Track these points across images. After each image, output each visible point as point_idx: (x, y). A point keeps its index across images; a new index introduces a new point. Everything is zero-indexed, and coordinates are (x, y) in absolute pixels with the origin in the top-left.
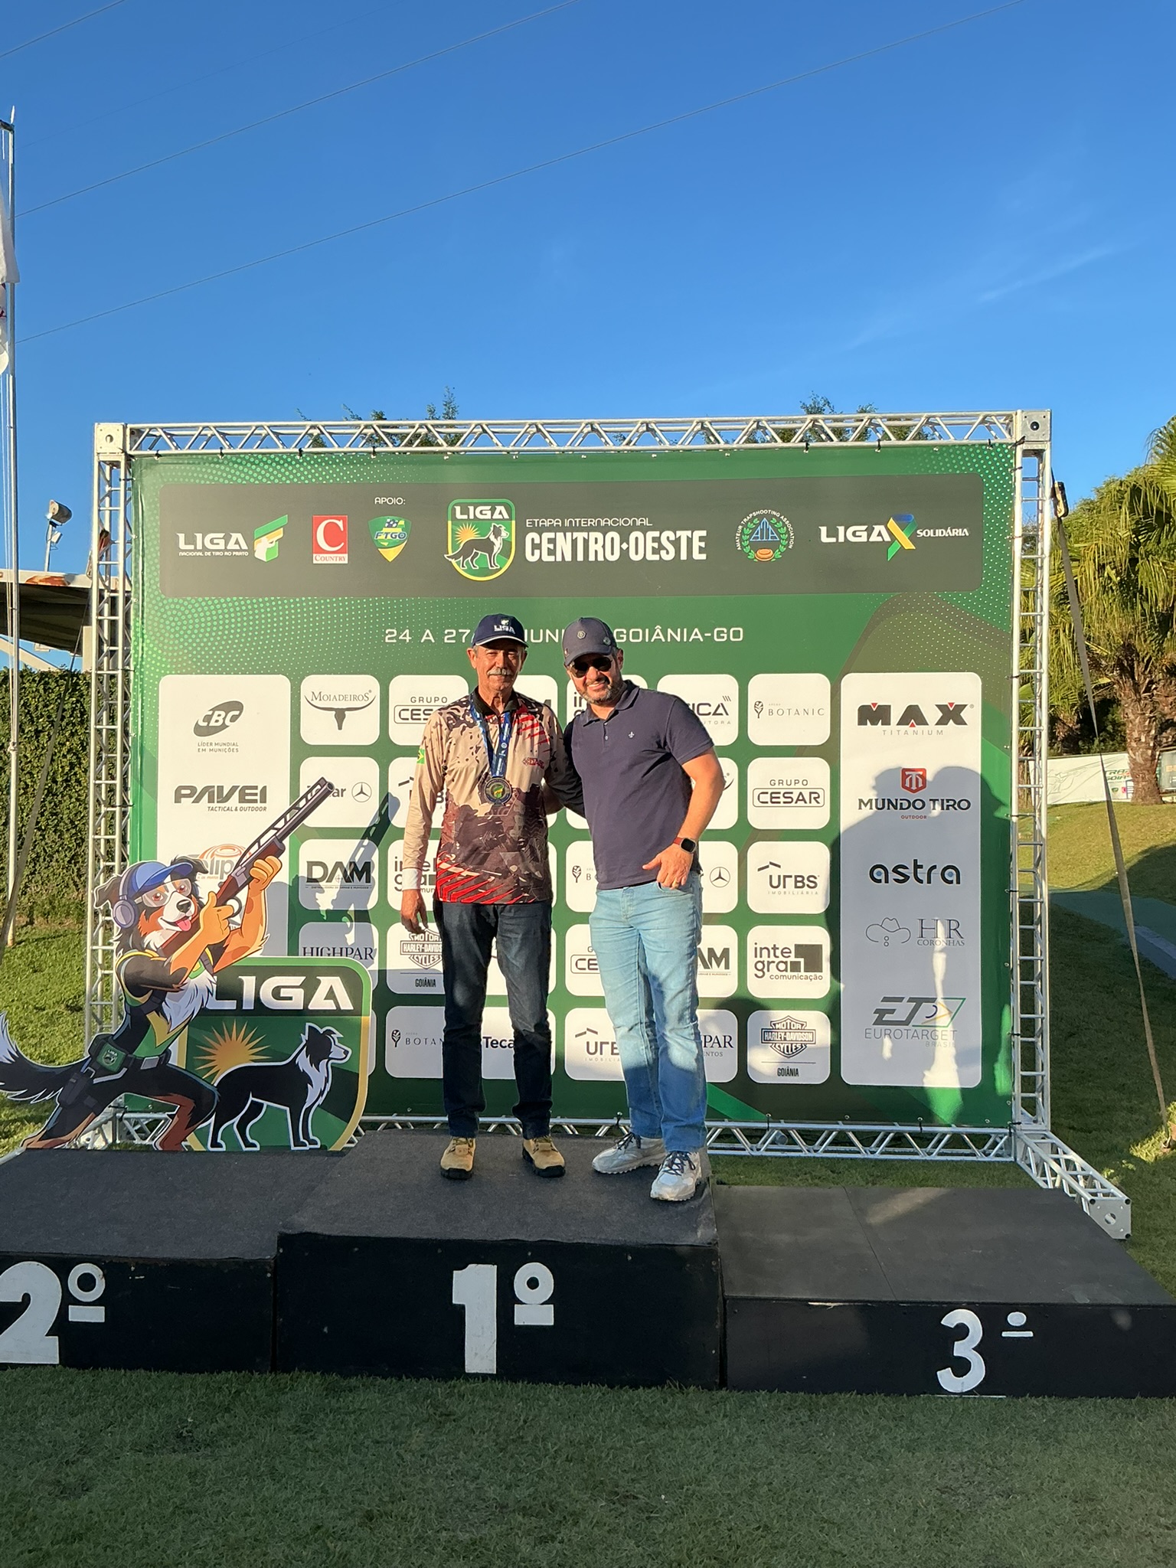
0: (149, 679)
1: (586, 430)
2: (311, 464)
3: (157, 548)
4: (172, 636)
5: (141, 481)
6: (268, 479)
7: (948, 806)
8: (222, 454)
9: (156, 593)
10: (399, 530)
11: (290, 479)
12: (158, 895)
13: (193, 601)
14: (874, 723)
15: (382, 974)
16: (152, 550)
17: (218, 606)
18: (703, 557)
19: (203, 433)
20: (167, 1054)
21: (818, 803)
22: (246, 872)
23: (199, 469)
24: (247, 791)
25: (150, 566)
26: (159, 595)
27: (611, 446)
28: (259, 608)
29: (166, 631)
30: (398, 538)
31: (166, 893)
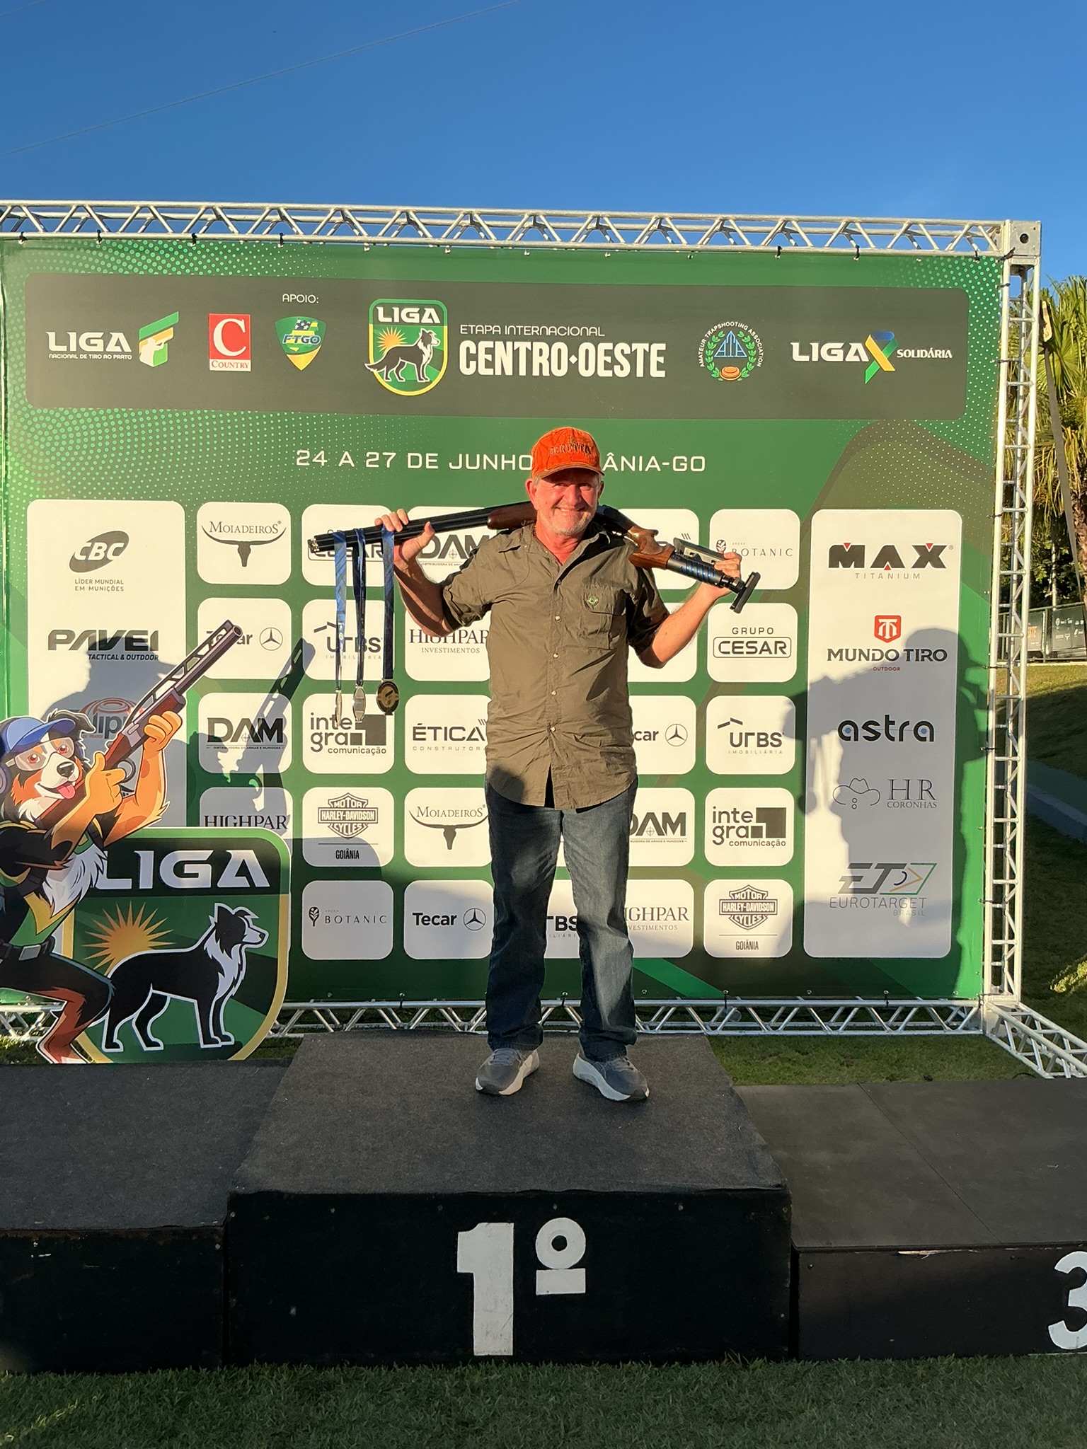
0: (15, 504)
1: (526, 225)
2: (206, 253)
3: (23, 349)
4: (41, 454)
5: (3, 269)
6: (155, 269)
7: (923, 657)
8: (100, 239)
9: (22, 402)
11: (181, 270)
12: (34, 756)
13: (66, 412)
14: (846, 565)
15: (297, 843)
16: (16, 351)
17: (97, 419)
18: (662, 374)
19: (75, 215)
20: (50, 941)
21: (784, 653)
22: (141, 730)
23: (72, 256)
24: (135, 637)
25: (13, 371)
26: (25, 405)
27: (559, 242)
28: (146, 422)
29: (35, 447)
30: (310, 343)
31: (43, 754)
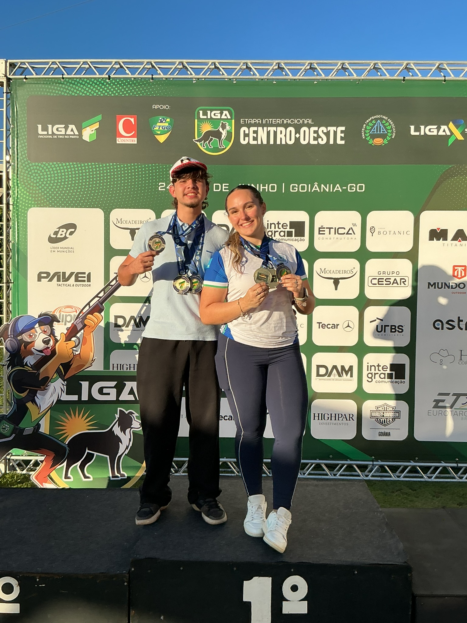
0: (22, 210)
1: (274, 68)
2: (115, 85)
3: (26, 133)
4: (35, 185)
5: (16, 94)
6: (90, 93)
8: (63, 78)
9: (25, 159)
11: (103, 94)
12: (31, 335)
14: (438, 239)
16: (23, 134)
17: (61, 168)
18: (343, 142)
19: (52, 66)
20: (38, 426)
21: (405, 284)
22: (82, 322)
23: (49, 87)
24: (79, 275)
25: (21, 144)
26: (27, 161)
27: (291, 76)
28: (85, 169)
29: (32, 182)
30: (166, 129)
31: (36, 333)
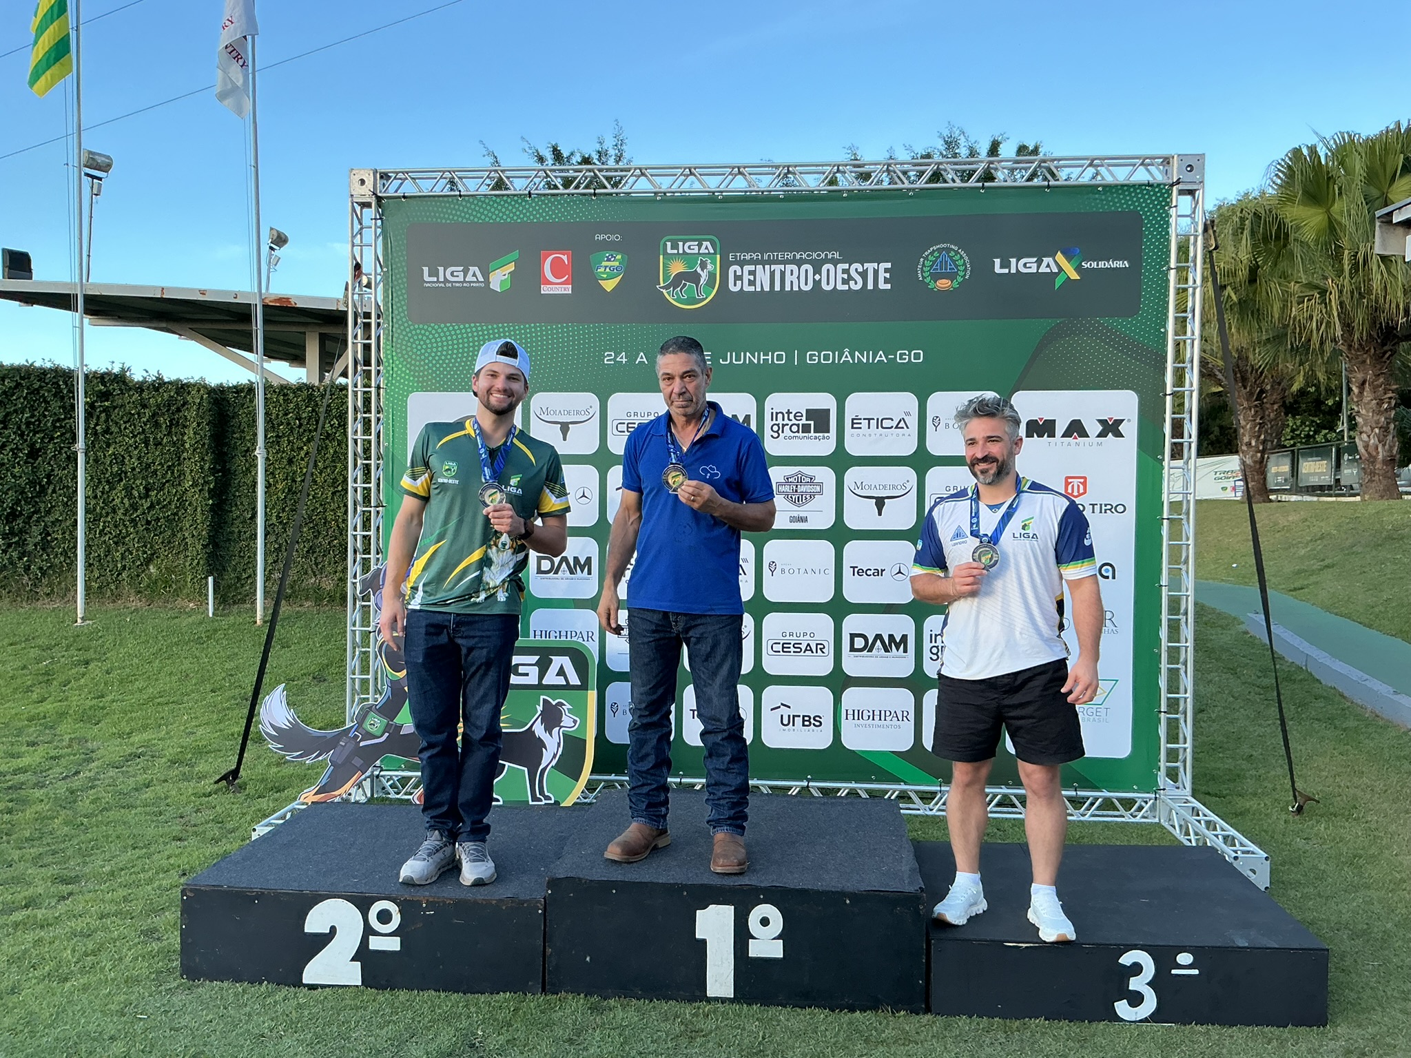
0: (399, 396)
2: (539, 205)
3: (405, 280)
6: (501, 218)
7: (1106, 510)
9: (404, 320)
10: (617, 264)
11: (520, 218)
14: (1041, 436)
15: (602, 653)
16: (400, 281)
17: (458, 332)
18: (888, 286)
23: (440, 210)
25: (398, 296)
26: (407, 322)
29: (413, 353)
30: (615, 271)
